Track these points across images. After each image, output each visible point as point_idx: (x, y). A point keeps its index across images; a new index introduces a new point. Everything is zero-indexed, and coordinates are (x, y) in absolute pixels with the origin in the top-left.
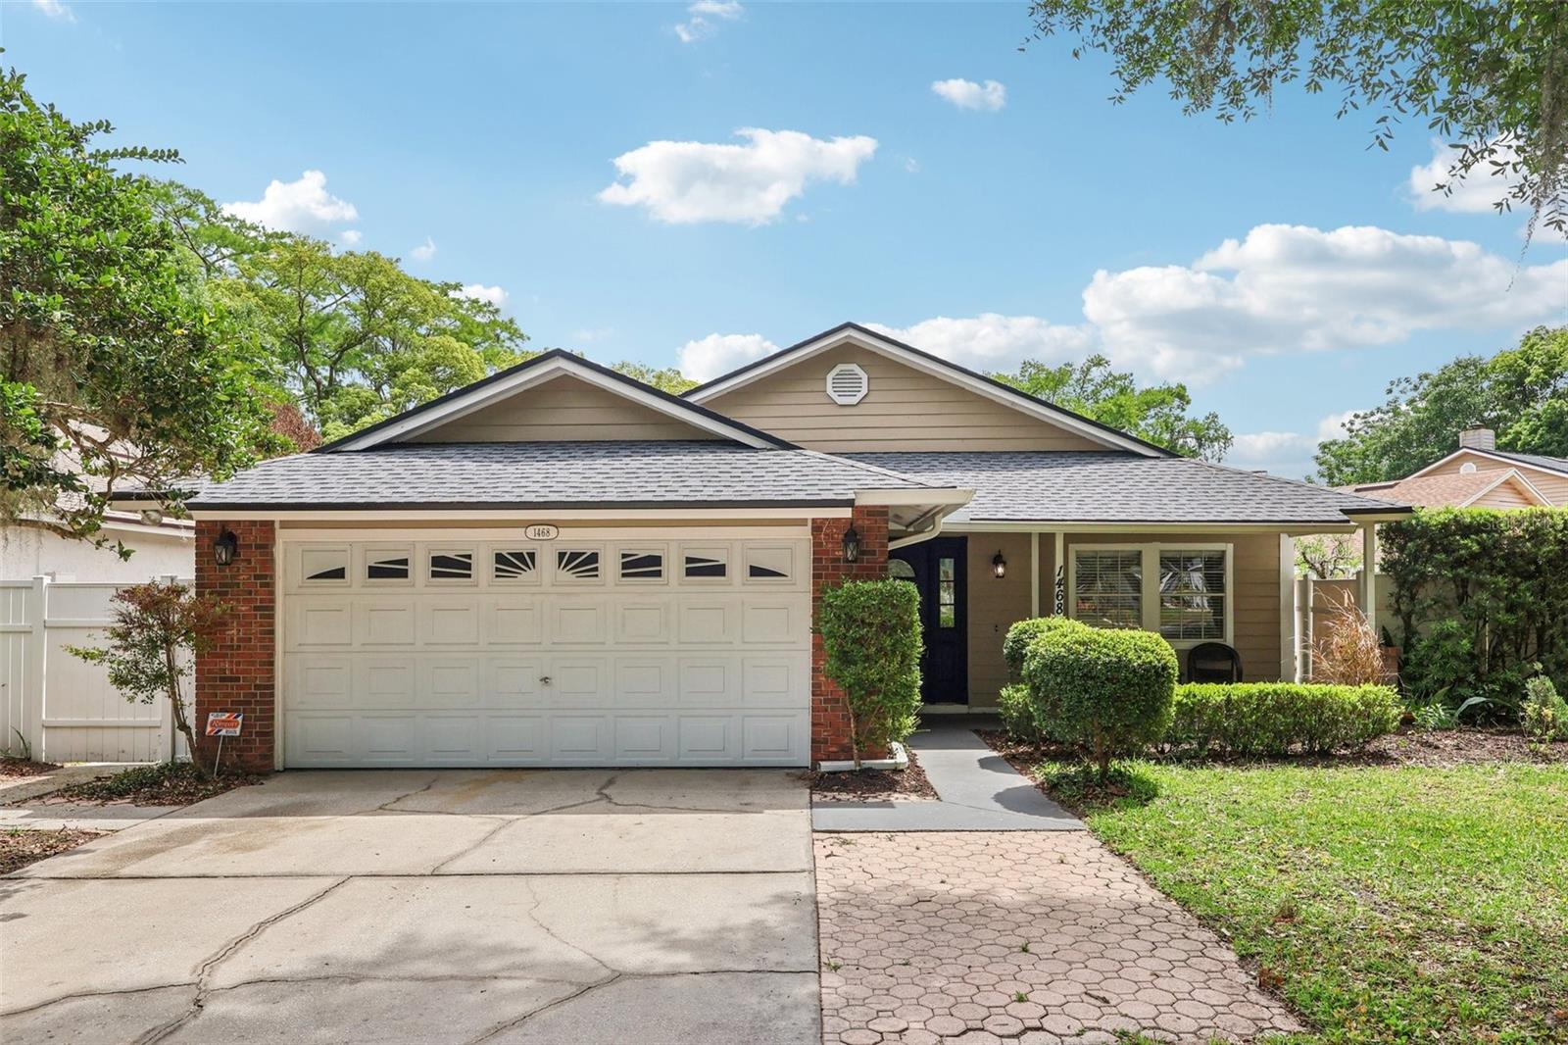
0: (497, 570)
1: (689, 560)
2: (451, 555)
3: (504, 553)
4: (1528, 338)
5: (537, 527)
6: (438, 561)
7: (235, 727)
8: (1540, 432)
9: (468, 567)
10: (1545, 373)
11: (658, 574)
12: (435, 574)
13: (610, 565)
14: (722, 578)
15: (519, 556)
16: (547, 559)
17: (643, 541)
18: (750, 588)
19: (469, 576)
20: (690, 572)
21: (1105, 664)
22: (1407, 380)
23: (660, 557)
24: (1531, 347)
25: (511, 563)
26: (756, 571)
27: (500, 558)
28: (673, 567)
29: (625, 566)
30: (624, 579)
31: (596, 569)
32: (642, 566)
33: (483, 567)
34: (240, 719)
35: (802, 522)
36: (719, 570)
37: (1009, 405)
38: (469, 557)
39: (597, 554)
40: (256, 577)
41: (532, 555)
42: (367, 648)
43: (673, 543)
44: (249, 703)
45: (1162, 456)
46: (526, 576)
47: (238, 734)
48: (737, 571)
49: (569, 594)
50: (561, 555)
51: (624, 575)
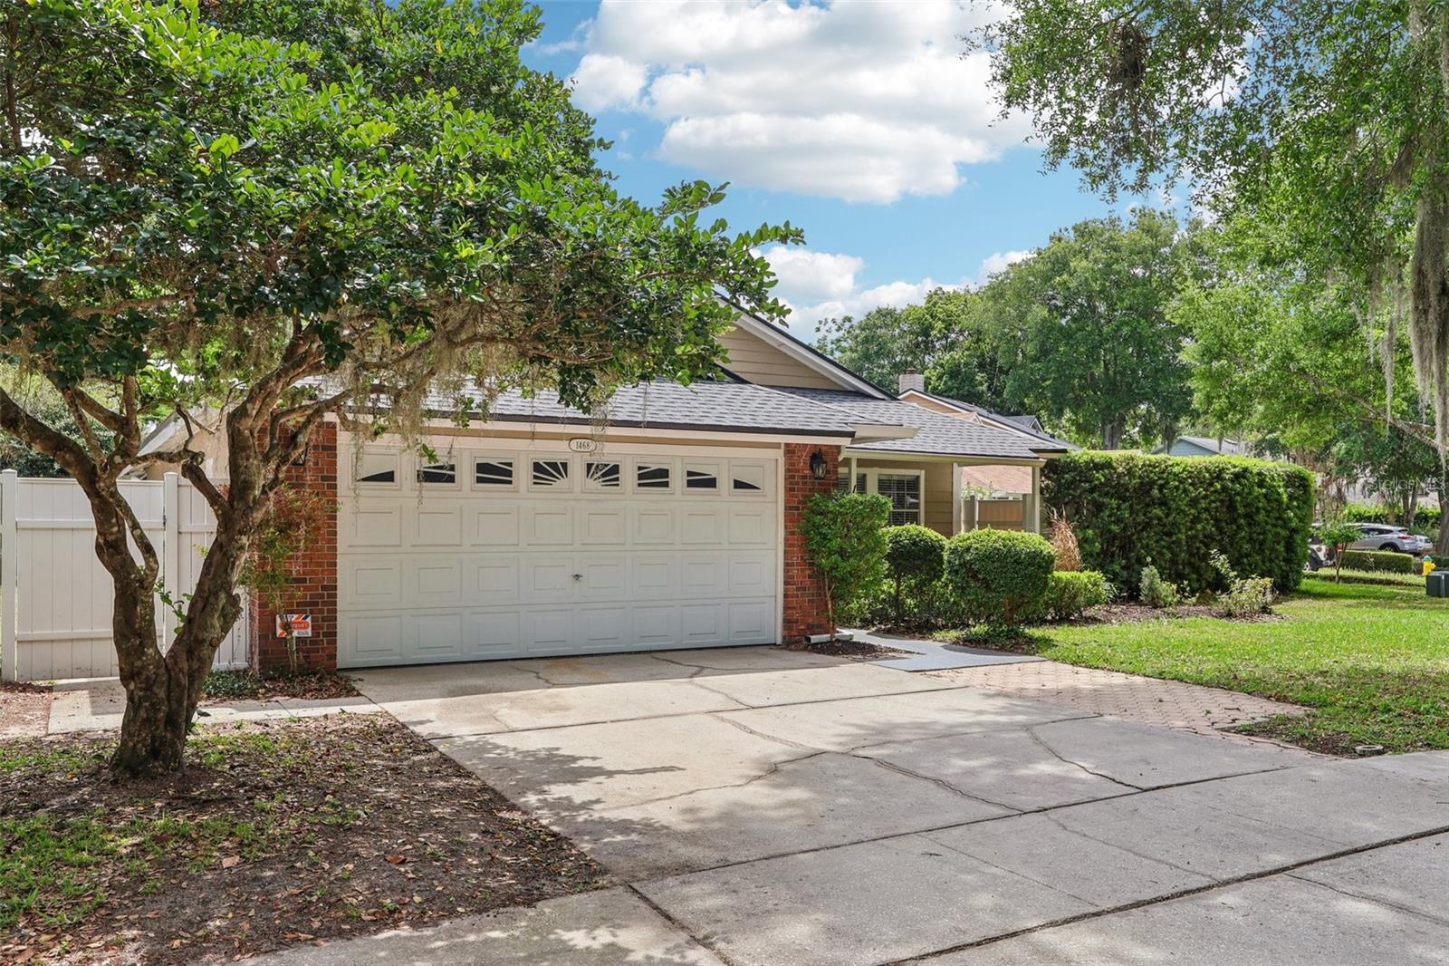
0: (535, 477)
1: (690, 474)
2: (494, 462)
3: (541, 463)
4: (930, 296)
5: (579, 441)
6: (482, 468)
7: (306, 628)
8: (944, 378)
9: (509, 474)
10: (945, 328)
11: (666, 484)
12: (480, 480)
13: (628, 476)
14: (713, 489)
15: (554, 465)
16: (577, 469)
17: (655, 456)
18: (734, 499)
19: (510, 482)
20: (691, 484)
21: (1027, 554)
22: (834, 321)
23: (668, 470)
24: (934, 305)
25: (547, 471)
26: (739, 485)
27: (537, 467)
28: (678, 479)
29: (641, 477)
30: (641, 488)
31: (617, 479)
32: (654, 477)
33: (523, 474)
34: (309, 620)
35: (777, 446)
36: (711, 483)
37: (775, 345)
38: (510, 465)
39: (618, 466)
40: (324, 478)
41: (565, 465)
42: (417, 549)
43: (678, 459)
44: (316, 604)
45: (886, 398)
46: (561, 483)
47: (310, 635)
48: (725, 484)
49: (599, 501)
50: (589, 466)
51: (640, 485)
